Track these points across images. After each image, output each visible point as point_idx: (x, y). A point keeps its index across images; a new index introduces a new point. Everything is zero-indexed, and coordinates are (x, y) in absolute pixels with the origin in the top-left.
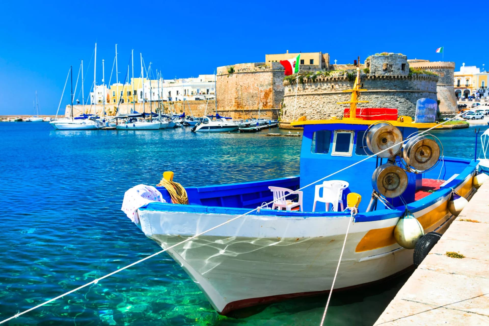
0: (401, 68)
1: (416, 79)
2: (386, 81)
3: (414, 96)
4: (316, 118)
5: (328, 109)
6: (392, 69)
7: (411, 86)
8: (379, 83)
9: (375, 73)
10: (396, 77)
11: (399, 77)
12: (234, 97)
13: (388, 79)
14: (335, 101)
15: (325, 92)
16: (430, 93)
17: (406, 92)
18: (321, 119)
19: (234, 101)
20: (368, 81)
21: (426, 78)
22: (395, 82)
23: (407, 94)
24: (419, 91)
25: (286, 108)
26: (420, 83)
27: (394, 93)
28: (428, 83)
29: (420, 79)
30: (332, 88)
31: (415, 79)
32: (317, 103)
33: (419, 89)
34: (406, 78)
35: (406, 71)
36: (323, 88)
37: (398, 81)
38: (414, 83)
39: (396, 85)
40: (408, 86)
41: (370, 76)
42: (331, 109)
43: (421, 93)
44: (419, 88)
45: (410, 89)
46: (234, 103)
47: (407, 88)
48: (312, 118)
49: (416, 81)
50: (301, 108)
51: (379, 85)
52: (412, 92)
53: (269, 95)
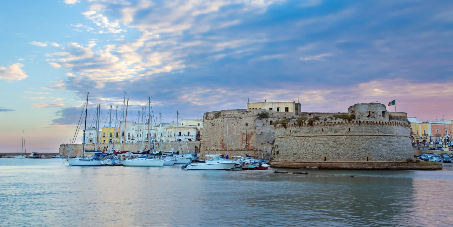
0: (382, 115)
1: (395, 125)
2: (370, 126)
3: (394, 139)
4: (308, 157)
5: (319, 150)
6: (374, 116)
7: (391, 131)
8: (364, 127)
9: (360, 119)
10: (378, 122)
11: (381, 123)
12: (220, 138)
13: (371, 124)
14: (325, 143)
15: (316, 134)
16: (406, 137)
17: (387, 136)
18: (313, 158)
19: (219, 142)
20: (354, 126)
21: (402, 124)
22: (377, 127)
23: (388, 137)
24: (398, 135)
25: (279, 149)
26: (398, 128)
27: (377, 136)
28: (404, 128)
29: (398, 125)
30: (322, 131)
31: (393, 125)
32: (308, 144)
33: (398, 134)
34: (387, 124)
35: (386, 118)
36: (314, 131)
37: (380, 126)
38: (393, 128)
39: (378, 130)
40: (388, 131)
41: (355, 121)
42: (322, 150)
43: (400, 137)
44: (397, 132)
45: (390, 133)
46: (219, 144)
47: (388, 132)
48: (304, 158)
49: (394, 126)
50: (294, 148)
51: (364, 130)
52: (392, 136)
53: (251, 138)
